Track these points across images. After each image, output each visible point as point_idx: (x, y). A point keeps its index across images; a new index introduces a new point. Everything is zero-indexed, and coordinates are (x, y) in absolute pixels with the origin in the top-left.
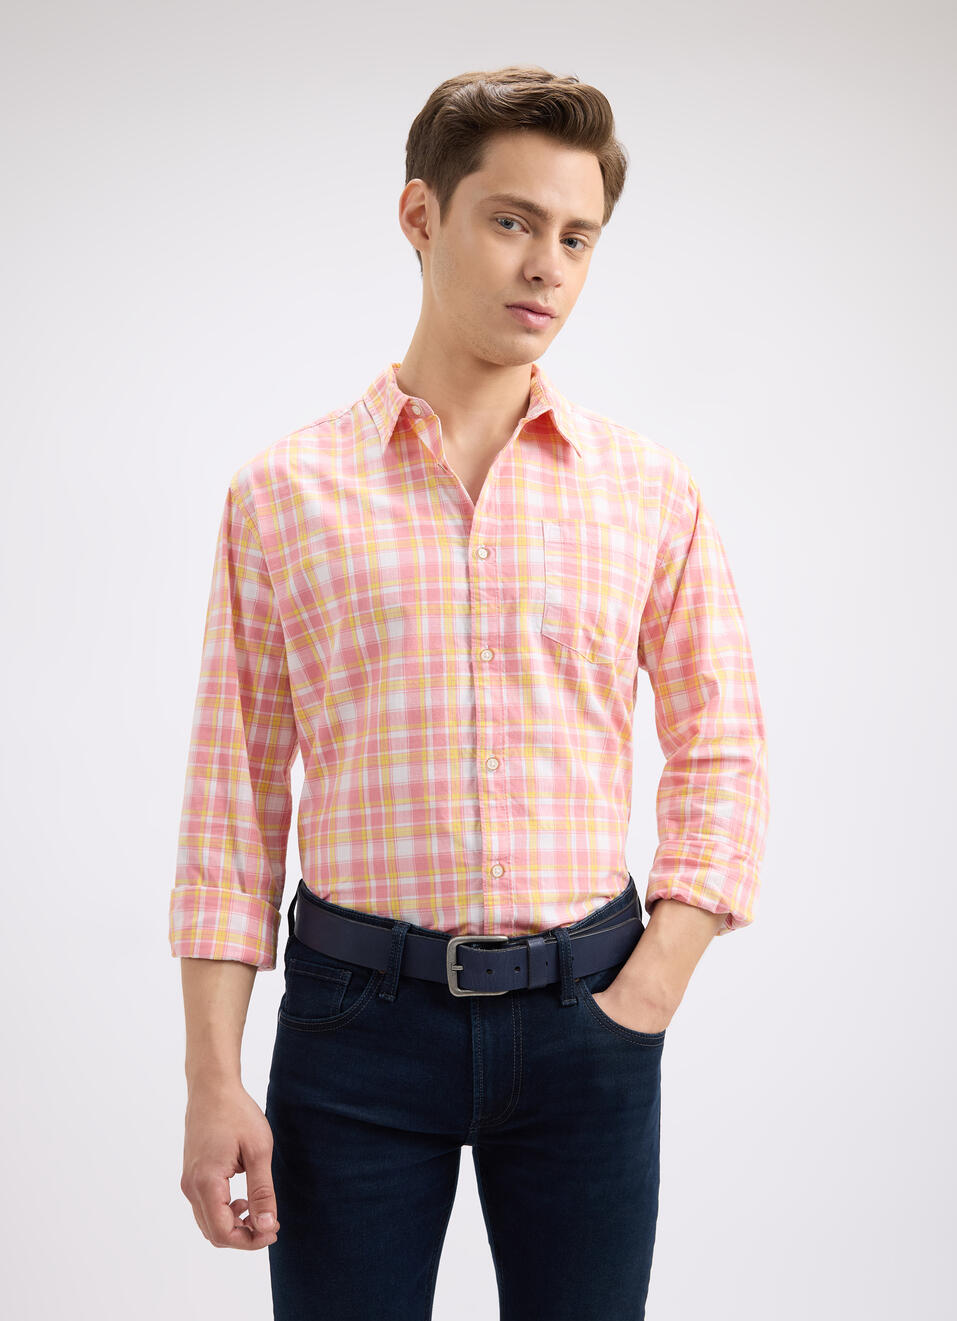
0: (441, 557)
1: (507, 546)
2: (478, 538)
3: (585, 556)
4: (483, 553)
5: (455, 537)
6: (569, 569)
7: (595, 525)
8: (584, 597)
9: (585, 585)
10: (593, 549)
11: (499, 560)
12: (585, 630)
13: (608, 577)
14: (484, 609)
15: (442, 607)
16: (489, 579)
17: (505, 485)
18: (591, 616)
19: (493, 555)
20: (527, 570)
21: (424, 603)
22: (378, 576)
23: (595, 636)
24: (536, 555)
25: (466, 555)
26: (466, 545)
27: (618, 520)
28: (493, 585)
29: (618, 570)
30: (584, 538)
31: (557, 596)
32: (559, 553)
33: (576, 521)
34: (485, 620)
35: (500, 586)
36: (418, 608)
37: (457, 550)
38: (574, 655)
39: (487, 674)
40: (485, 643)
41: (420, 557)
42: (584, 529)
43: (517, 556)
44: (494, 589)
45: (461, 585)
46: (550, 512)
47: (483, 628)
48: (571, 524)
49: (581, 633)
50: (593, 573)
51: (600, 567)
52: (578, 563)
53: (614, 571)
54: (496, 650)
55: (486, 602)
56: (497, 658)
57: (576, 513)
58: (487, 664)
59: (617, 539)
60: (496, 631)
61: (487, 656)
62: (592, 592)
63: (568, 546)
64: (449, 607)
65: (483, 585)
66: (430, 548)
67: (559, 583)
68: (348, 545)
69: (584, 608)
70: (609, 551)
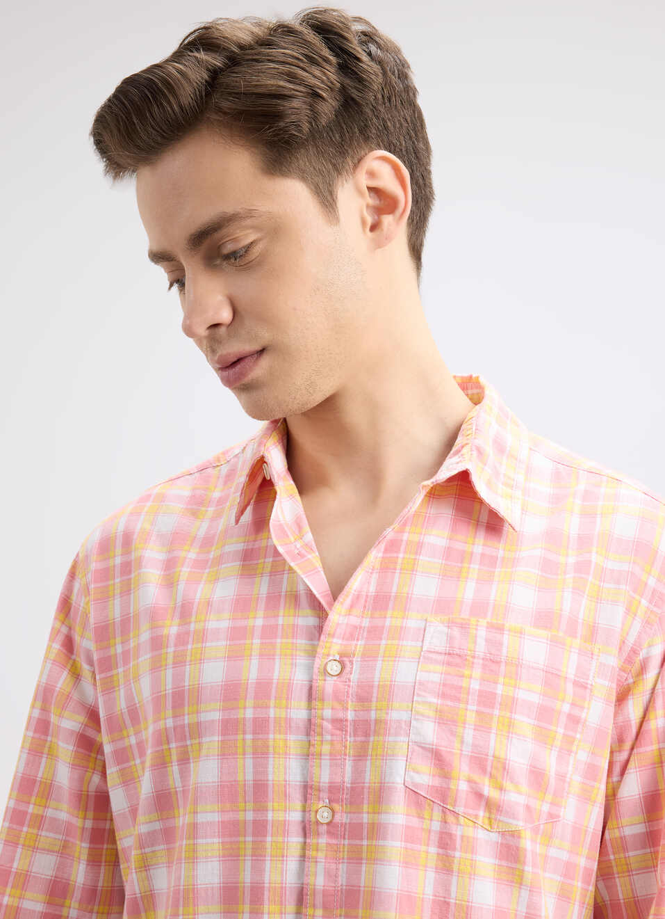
0: (279, 672)
1: (369, 657)
2: (332, 646)
3: (477, 673)
4: (334, 668)
5: (302, 642)
6: (451, 692)
7: (500, 629)
8: (469, 735)
9: (471, 717)
10: (492, 663)
11: (354, 677)
12: (470, 781)
13: (511, 704)
14: (326, 749)
15: (271, 743)
16: (337, 705)
17: (386, 568)
18: (480, 762)
19: (348, 669)
20: (389, 692)
21: (249, 737)
22: (197, 695)
23: (488, 790)
24: (405, 672)
25: (310, 668)
26: (312, 654)
27: (544, 619)
28: (341, 715)
29: (530, 693)
30: (481, 647)
31: (428, 731)
32: (439, 668)
33: (473, 621)
34: (326, 763)
35: (350, 715)
36: (240, 744)
37: (302, 661)
38: (451, 818)
39: (323, 840)
40: (325, 795)
41: (251, 671)
42: (482, 633)
43: (381, 672)
44: (341, 720)
45: (299, 713)
46: (443, 606)
47: (324, 775)
48: (464, 627)
49: (464, 786)
50: (487, 699)
51: (500, 690)
52: (465, 684)
53: (522, 695)
54: (337, 807)
55: (329, 738)
56: (338, 818)
57: (479, 608)
58: (325, 827)
59: (534, 650)
60: (338, 779)
61: (324, 816)
62: (483, 726)
63: (455, 658)
64: (282, 744)
65: (328, 713)
66: (267, 656)
67: (432, 714)
68: (171, 650)
69: (467, 750)
70: (519, 665)
